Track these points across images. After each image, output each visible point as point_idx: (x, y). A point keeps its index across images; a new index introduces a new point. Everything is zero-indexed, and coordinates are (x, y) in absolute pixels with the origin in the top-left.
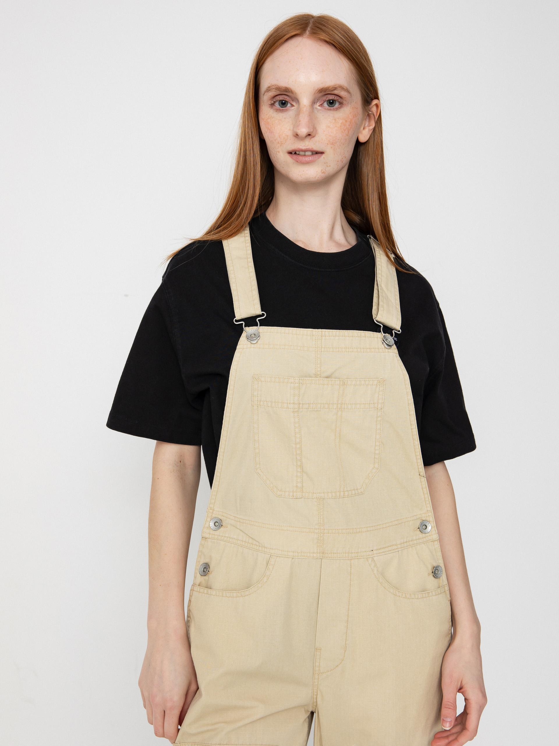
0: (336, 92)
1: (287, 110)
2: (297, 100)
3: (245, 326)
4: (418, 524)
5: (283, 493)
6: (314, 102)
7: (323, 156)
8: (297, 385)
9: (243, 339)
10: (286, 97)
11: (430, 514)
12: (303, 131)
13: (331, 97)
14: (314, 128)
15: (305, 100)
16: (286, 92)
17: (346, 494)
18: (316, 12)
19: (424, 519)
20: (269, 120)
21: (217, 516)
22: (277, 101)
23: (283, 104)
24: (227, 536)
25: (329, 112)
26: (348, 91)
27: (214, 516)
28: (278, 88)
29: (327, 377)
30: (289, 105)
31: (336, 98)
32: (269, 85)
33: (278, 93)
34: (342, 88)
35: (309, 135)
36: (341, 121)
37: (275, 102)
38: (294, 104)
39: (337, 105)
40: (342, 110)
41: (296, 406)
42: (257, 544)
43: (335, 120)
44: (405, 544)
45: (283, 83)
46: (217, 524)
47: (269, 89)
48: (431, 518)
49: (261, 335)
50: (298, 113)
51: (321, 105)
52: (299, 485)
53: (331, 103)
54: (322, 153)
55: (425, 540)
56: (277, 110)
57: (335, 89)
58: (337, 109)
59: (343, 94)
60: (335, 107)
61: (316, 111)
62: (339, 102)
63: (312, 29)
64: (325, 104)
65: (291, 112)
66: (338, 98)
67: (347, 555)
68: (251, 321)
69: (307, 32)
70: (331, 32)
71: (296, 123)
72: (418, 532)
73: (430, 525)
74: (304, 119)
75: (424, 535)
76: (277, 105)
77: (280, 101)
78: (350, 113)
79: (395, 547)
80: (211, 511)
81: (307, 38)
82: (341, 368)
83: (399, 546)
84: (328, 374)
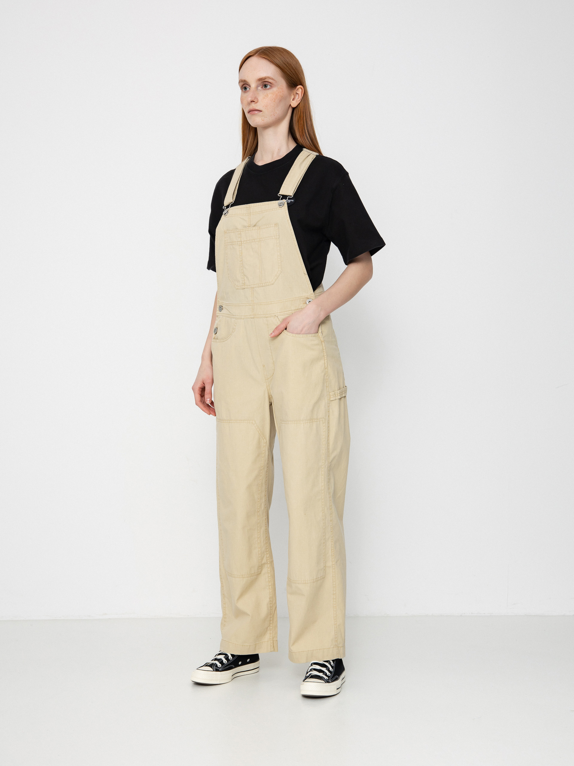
0: (266, 80)
1: (248, 92)
2: (250, 86)
4: (305, 301)
5: (238, 287)
6: (258, 86)
7: (262, 112)
8: (240, 233)
10: (245, 85)
11: (312, 295)
13: (265, 83)
14: (256, 98)
15: (254, 85)
16: (245, 82)
17: (264, 285)
19: (309, 298)
23: (246, 89)
24: (225, 313)
25: (265, 91)
26: (275, 79)
27: (220, 305)
28: (242, 81)
29: (255, 226)
30: (248, 89)
34: (270, 78)
35: (253, 101)
36: (270, 95)
39: (268, 87)
40: (272, 89)
41: (240, 243)
42: (231, 314)
43: (268, 95)
44: (297, 310)
46: (221, 308)
48: (313, 298)
49: (230, 211)
51: (261, 87)
52: (243, 282)
53: (265, 86)
56: (244, 92)
57: (266, 78)
58: (269, 89)
59: (272, 81)
61: (258, 90)
62: (270, 86)
64: (263, 87)
65: (250, 92)
66: (268, 83)
67: (265, 315)
68: (228, 206)
72: (305, 304)
73: (312, 301)
76: (244, 90)
77: (244, 87)
78: (279, 90)
79: (291, 312)
80: (218, 302)
81: (256, 57)
82: (259, 221)
83: (293, 311)
84: (254, 225)
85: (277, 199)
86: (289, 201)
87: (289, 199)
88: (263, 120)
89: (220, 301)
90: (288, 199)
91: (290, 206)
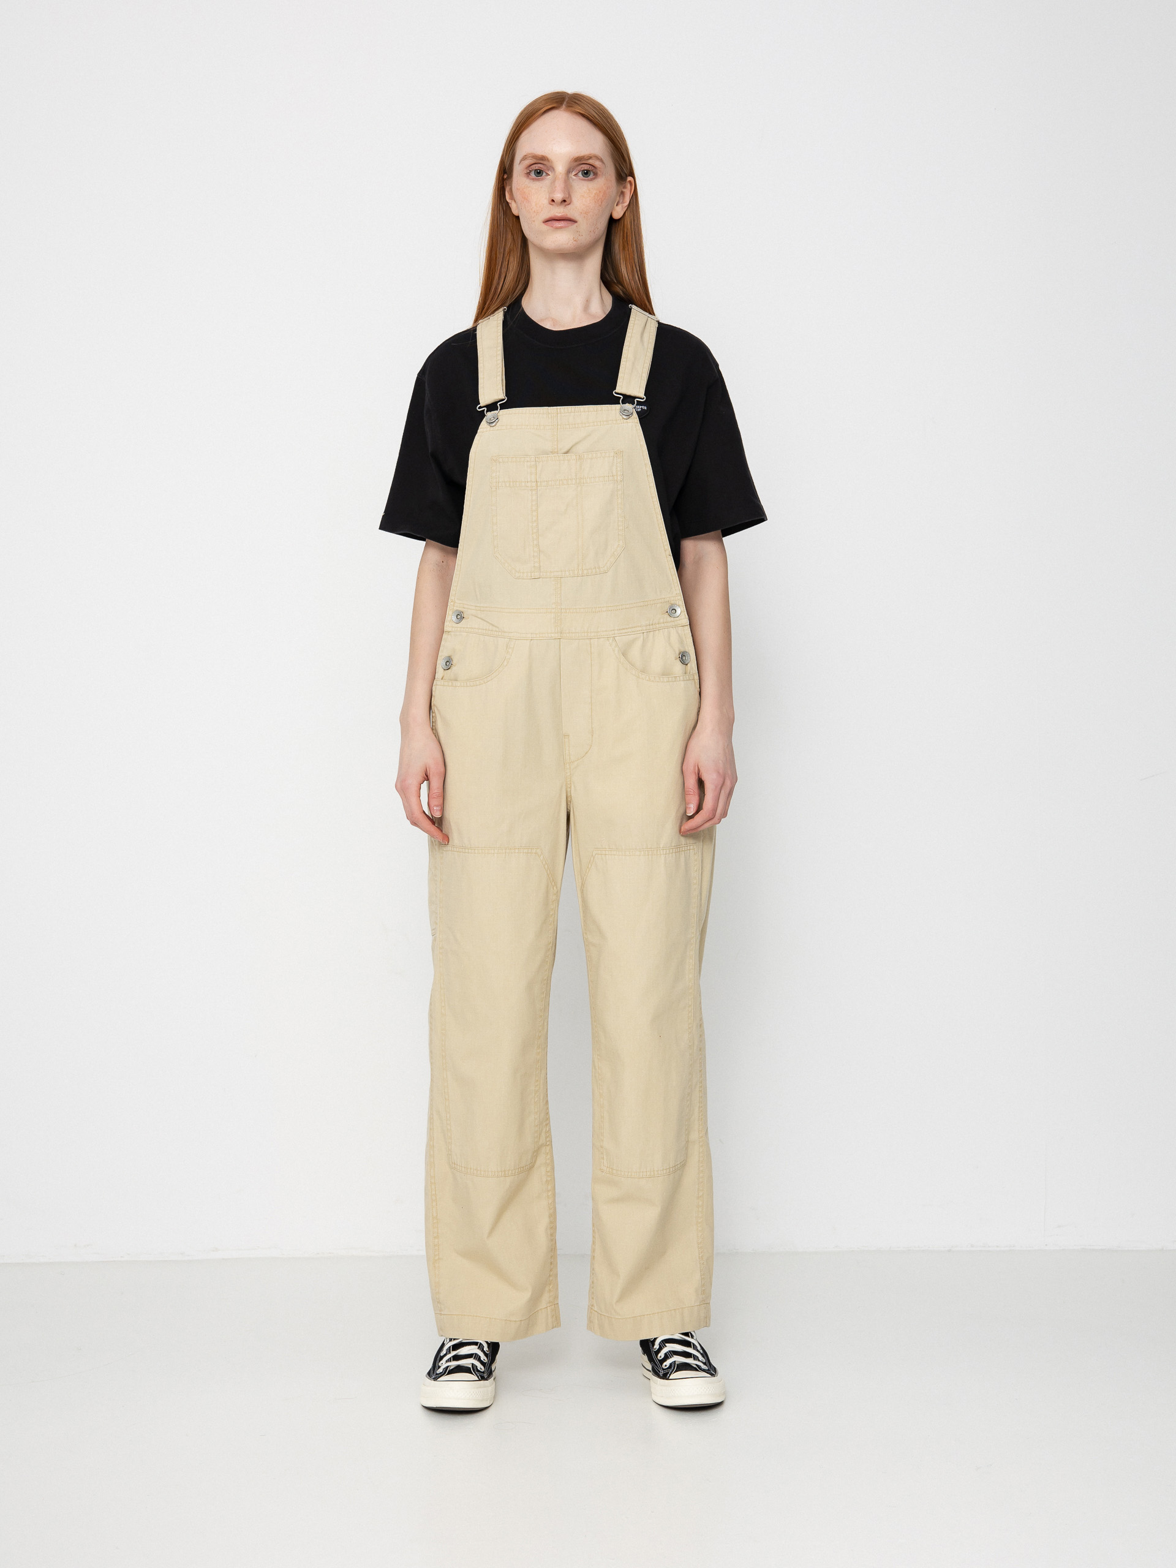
0: (591, 162)
1: (542, 179)
2: (553, 169)
3: (487, 411)
4: (667, 607)
5: (522, 574)
6: (569, 172)
7: (576, 224)
8: (533, 463)
9: (484, 424)
10: (539, 165)
11: (679, 597)
12: (559, 196)
13: (586, 167)
14: (570, 196)
15: (560, 168)
16: (542, 160)
17: (585, 572)
18: (570, 90)
19: (673, 602)
20: (525, 190)
21: (458, 609)
22: (533, 170)
23: (539, 173)
24: (468, 627)
25: (583, 182)
26: (601, 160)
27: (455, 608)
28: (535, 157)
29: (567, 452)
30: (544, 174)
31: (591, 168)
32: (525, 154)
33: (533, 162)
34: (597, 158)
35: (565, 201)
36: (595, 192)
37: (530, 171)
38: (549, 173)
39: (591, 176)
40: (596, 181)
41: (534, 484)
42: (497, 630)
43: (589, 190)
44: (651, 626)
45: (540, 152)
46: (459, 617)
47: (525, 158)
48: (681, 602)
49: (500, 418)
50: (554, 181)
51: (576, 175)
52: (537, 565)
53: (586, 173)
54: (575, 222)
55: (673, 624)
56: (533, 179)
57: (590, 158)
58: (591, 180)
59: (597, 163)
60: (589, 178)
61: (571, 180)
62: (594, 173)
63: (568, 103)
64: (580, 174)
65: (547, 181)
66: (593, 168)
67: (586, 634)
68: (492, 407)
69: (564, 106)
70: (586, 107)
71: (552, 190)
72: (666, 615)
73: (679, 609)
74: (560, 185)
75: (672, 619)
76: (533, 175)
77: (536, 170)
78: (604, 185)
79: (640, 629)
80: (452, 603)
81: (565, 110)
82: (577, 443)
83: (644, 628)
84: (565, 450)
85: (614, 401)
86: (639, 408)
87: (639, 403)
88: (575, 241)
89: (457, 601)
90: (637, 405)
91: (643, 418)
